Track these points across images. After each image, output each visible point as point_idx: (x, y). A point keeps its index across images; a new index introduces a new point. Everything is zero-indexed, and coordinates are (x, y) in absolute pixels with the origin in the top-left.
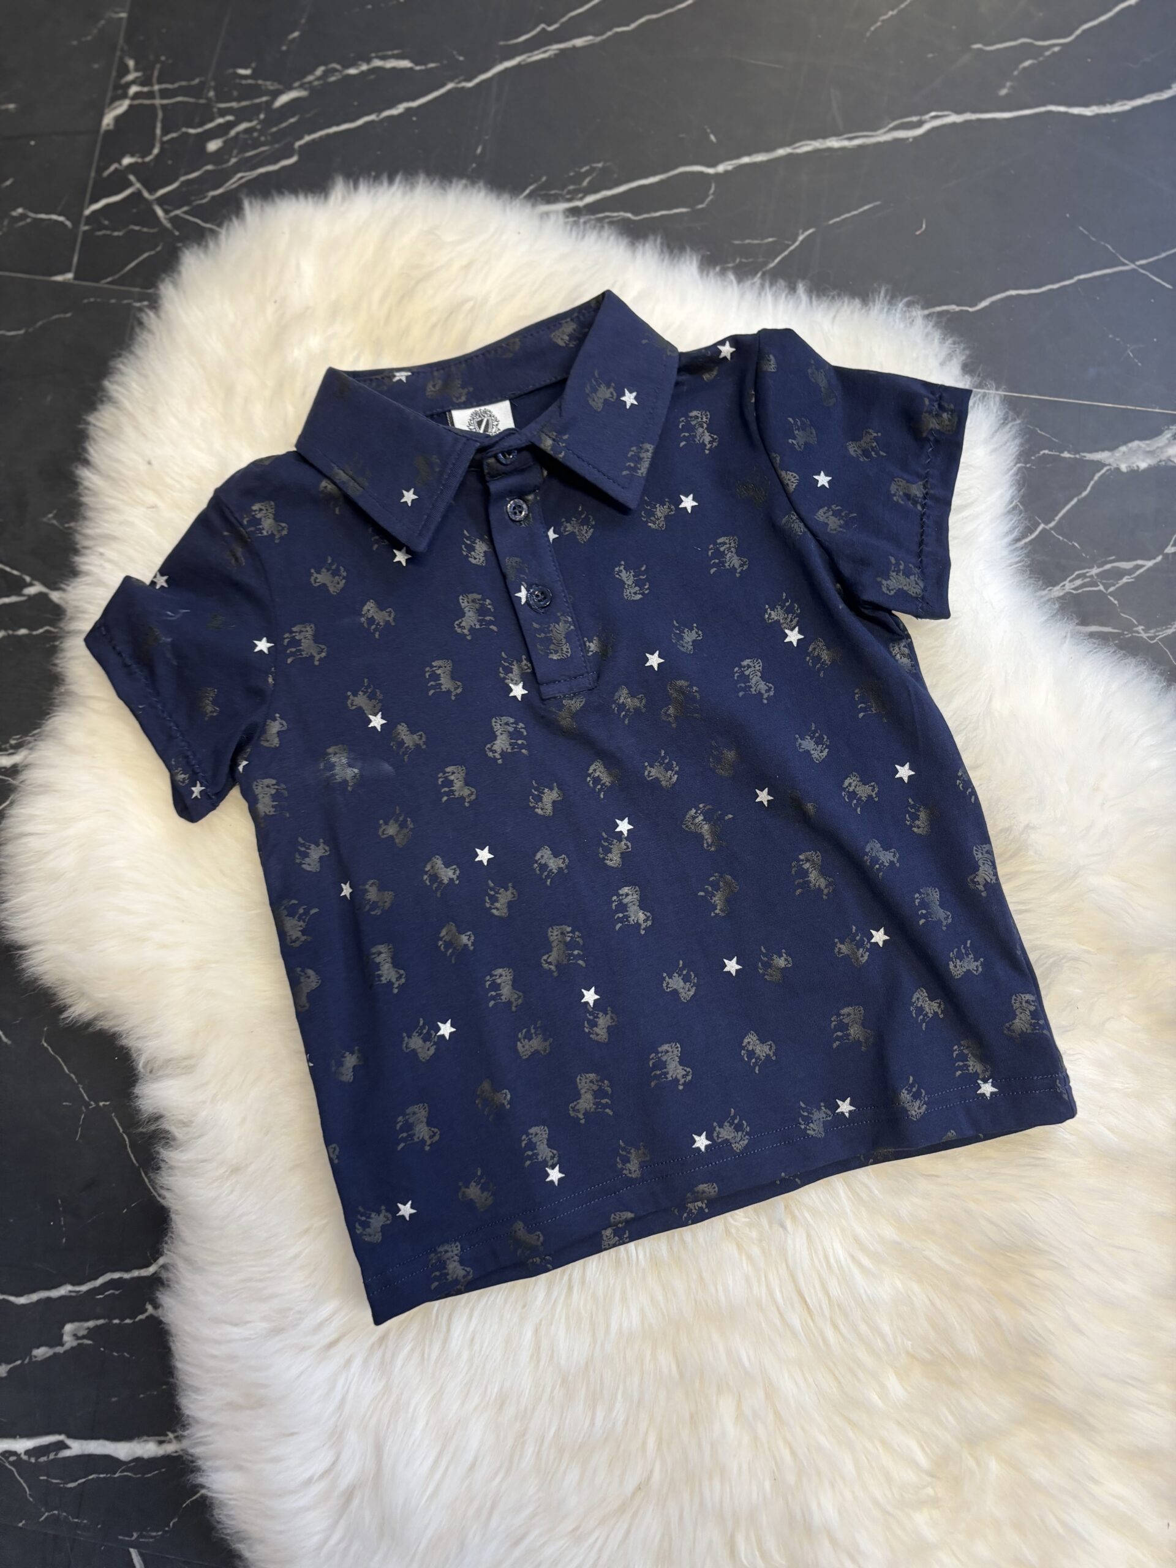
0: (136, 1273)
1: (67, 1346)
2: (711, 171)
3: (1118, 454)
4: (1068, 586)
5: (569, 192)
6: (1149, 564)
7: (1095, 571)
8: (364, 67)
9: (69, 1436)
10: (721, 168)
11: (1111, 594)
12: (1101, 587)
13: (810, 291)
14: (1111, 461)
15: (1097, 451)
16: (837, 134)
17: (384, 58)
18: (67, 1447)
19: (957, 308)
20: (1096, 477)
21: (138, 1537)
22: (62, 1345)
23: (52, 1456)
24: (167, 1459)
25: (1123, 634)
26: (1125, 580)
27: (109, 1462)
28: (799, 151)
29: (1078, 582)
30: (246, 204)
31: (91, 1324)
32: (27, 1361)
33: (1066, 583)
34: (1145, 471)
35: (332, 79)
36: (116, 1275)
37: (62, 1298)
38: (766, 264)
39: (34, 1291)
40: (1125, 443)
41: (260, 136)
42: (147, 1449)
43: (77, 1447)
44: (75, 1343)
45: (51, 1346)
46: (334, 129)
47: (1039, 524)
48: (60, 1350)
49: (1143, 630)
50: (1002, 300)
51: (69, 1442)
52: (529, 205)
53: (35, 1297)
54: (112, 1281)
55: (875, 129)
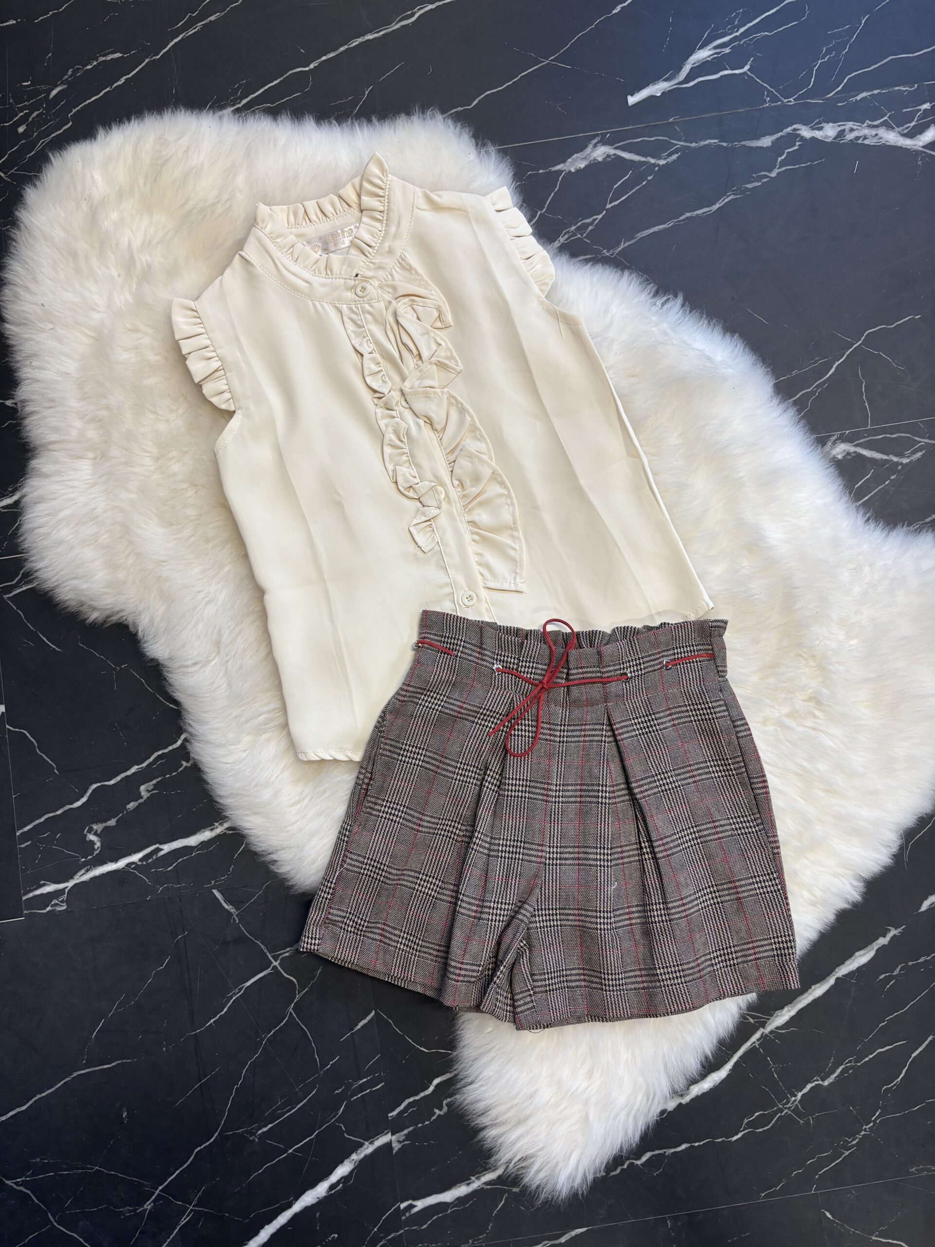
0: (170, 748)
1: (145, 797)
2: (307, 69)
3: (567, 164)
4: (562, 240)
5: (231, 102)
6: (600, 216)
7: (573, 228)
8: (95, 63)
9: (161, 844)
10: (312, 66)
11: (585, 237)
12: (579, 236)
13: (379, 120)
14: (565, 168)
15: (556, 165)
16: (370, 31)
17: (104, 56)
18: (162, 850)
19: (462, 109)
20: (560, 179)
21: (215, 882)
22: (142, 798)
23: (154, 857)
24: (218, 836)
25: (597, 257)
26: (590, 228)
27: (187, 849)
28: (351, 46)
29: (566, 236)
30: (50, 155)
31: (154, 782)
32: (125, 813)
33: (560, 238)
34: (584, 169)
35: (78, 75)
36: (160, 752)
37: (134, 774)
38: (352, 112)
39: (117, 775)
40: (570, 157)
41: (46, 117)
42: (206, 835)
43: (167, 848)
44: (149, 795)
45: (136, 801)
46: (88, 101)
47: (537, 212)
48: (141, 801)
49: (608, 252)
50: (483, 98)
51: (161, 847)
52: (211, 114)
53: (119, 778)
54: (159, 756)
55: (389, 23)
